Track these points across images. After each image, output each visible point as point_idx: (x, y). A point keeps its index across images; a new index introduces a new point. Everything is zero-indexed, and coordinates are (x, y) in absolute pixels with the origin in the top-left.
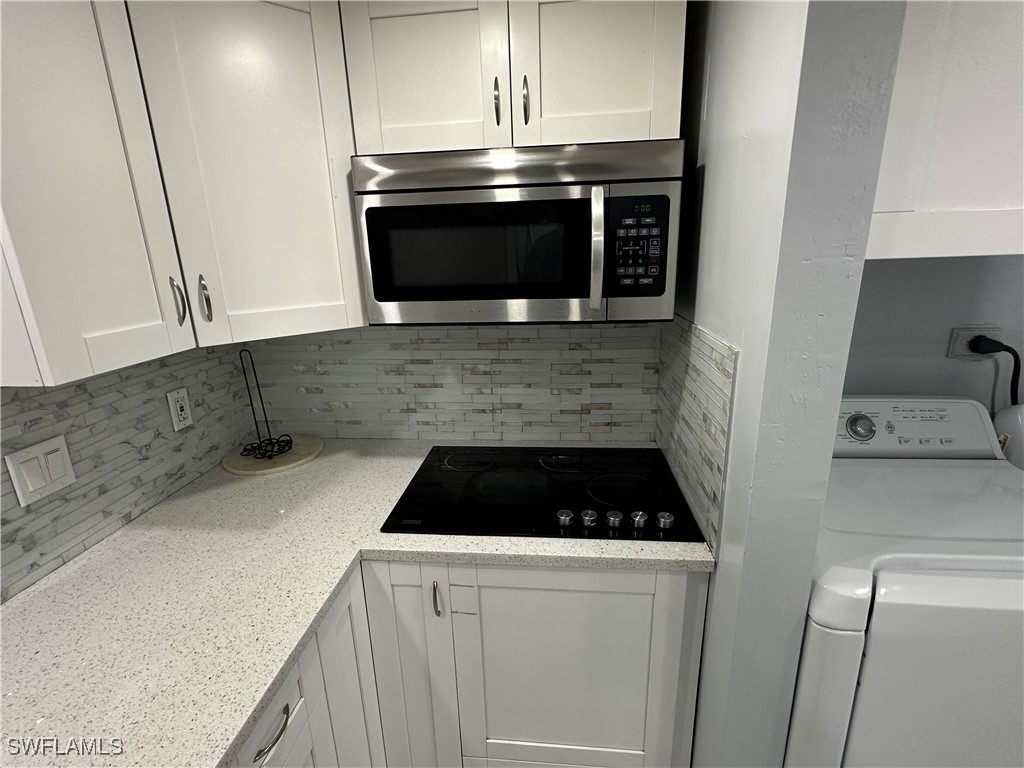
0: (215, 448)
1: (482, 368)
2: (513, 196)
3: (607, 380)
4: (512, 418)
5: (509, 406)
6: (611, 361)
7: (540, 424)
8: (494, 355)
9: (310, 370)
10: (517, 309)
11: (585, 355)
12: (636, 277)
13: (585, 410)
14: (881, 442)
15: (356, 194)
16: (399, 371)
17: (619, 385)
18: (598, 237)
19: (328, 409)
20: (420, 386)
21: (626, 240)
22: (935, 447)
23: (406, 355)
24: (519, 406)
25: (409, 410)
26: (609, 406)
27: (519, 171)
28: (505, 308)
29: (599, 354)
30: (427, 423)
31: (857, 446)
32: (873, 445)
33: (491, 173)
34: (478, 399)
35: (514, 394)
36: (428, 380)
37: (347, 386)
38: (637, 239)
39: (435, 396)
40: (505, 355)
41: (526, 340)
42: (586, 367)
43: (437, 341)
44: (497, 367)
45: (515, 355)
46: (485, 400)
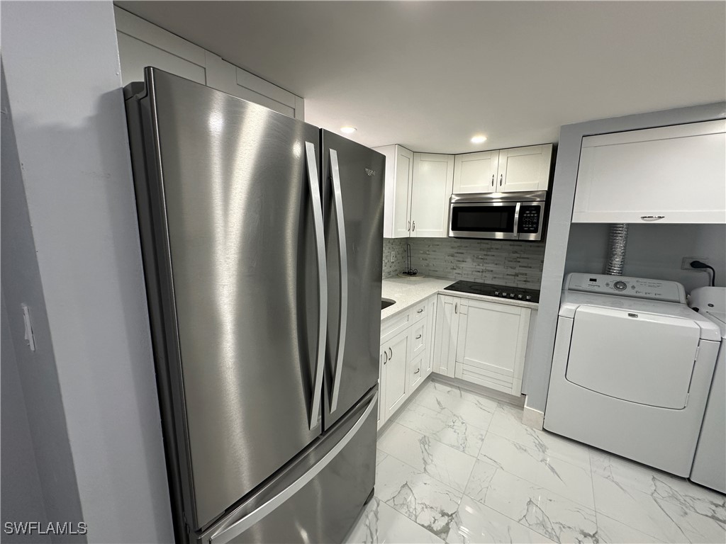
0: (396, 270)
1: (480, 257)
2: (501, 204)
3: (526, 265)
4: (489, 275)
5: (488, 271)
6: (528, 258)
7: (500, 278)
8: (485, 253)
9: (425, 253)
10: (498, 235)
11: (518, 255)
12: (529, 228)
13: (517, 275)
14: (628, 291)
15: (450, 203)
16: (452, 256)
17: (531, 267)
18: (517, 216)
19: (428, 265)
20: (459, 261)
21: (527, 217)
22: (653, 296)
23: (455, 251)
24: (492, 271)
25: (454, 269)
26: (526, 274)
27: (501, 198)
28: (493, 234)
29: (523, 256)
30: (459, 274)
31: (617, 292)
32: (624, 292)
33: (493, 199)
34: (478, 267)
35: (491, 267)
36: (461, 259)
37: (435, 259)
38: (530, 216)
39: (463, 265)
40: (489, 253)
41: (497, 249)
42: (518, 260)
43: (466, 247)
44: (486, 257)
45: (493, 253)
46: (481, 268)
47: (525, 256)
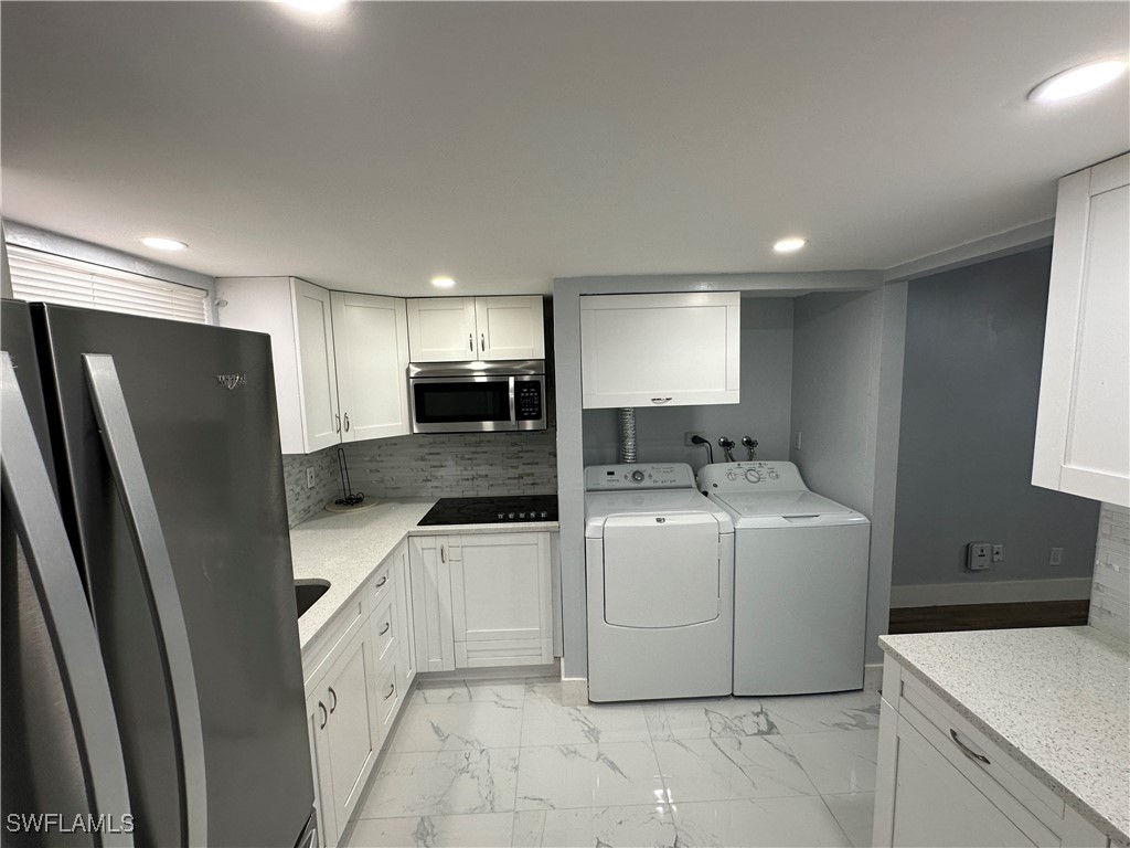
0: (321, 501)
1: (467, 456)
2: (485, 380)
3: (531, 461)
4: (483, 483)
5: (481, 476)
6: (532, 451)
7: (498, 485)
8: (473, 449)
9: (372, 460)
10: (488, 426)
11: (519, 448)
12: (530, 412)
13: (521, 477)
14: (646, 483)
15: (408, 378)
16: (423, 459)
17: (537, 464)
18: (512, 395)
19: (382, 481)
20: (434, 467)
21: (524, 397)
22: (668, 484)
23: (426, 450)
24: (486, 476)
25: (428, 480)
26: (532, 474)
27: (485, 370)
28: (482, 425)
29: (526, 448)
30: (437, 487)
31: (636, 485)
32: (643, 484)
33: (473, 371)
34: (464, 472)
35: (483, 470)
36: (439, 464)
37: (393, 468)
38: (529, 397)
39: (442, 472)
40: (479, 449)
41: (489, 442)
42: (520, 455)
43: (443, 443)
44: (475, 456)
45: (485, 449)
46: (469, 473)
47: (530, 448)
